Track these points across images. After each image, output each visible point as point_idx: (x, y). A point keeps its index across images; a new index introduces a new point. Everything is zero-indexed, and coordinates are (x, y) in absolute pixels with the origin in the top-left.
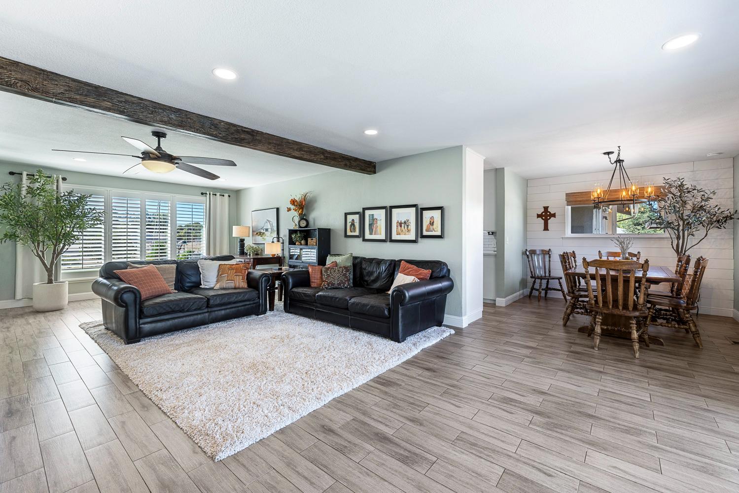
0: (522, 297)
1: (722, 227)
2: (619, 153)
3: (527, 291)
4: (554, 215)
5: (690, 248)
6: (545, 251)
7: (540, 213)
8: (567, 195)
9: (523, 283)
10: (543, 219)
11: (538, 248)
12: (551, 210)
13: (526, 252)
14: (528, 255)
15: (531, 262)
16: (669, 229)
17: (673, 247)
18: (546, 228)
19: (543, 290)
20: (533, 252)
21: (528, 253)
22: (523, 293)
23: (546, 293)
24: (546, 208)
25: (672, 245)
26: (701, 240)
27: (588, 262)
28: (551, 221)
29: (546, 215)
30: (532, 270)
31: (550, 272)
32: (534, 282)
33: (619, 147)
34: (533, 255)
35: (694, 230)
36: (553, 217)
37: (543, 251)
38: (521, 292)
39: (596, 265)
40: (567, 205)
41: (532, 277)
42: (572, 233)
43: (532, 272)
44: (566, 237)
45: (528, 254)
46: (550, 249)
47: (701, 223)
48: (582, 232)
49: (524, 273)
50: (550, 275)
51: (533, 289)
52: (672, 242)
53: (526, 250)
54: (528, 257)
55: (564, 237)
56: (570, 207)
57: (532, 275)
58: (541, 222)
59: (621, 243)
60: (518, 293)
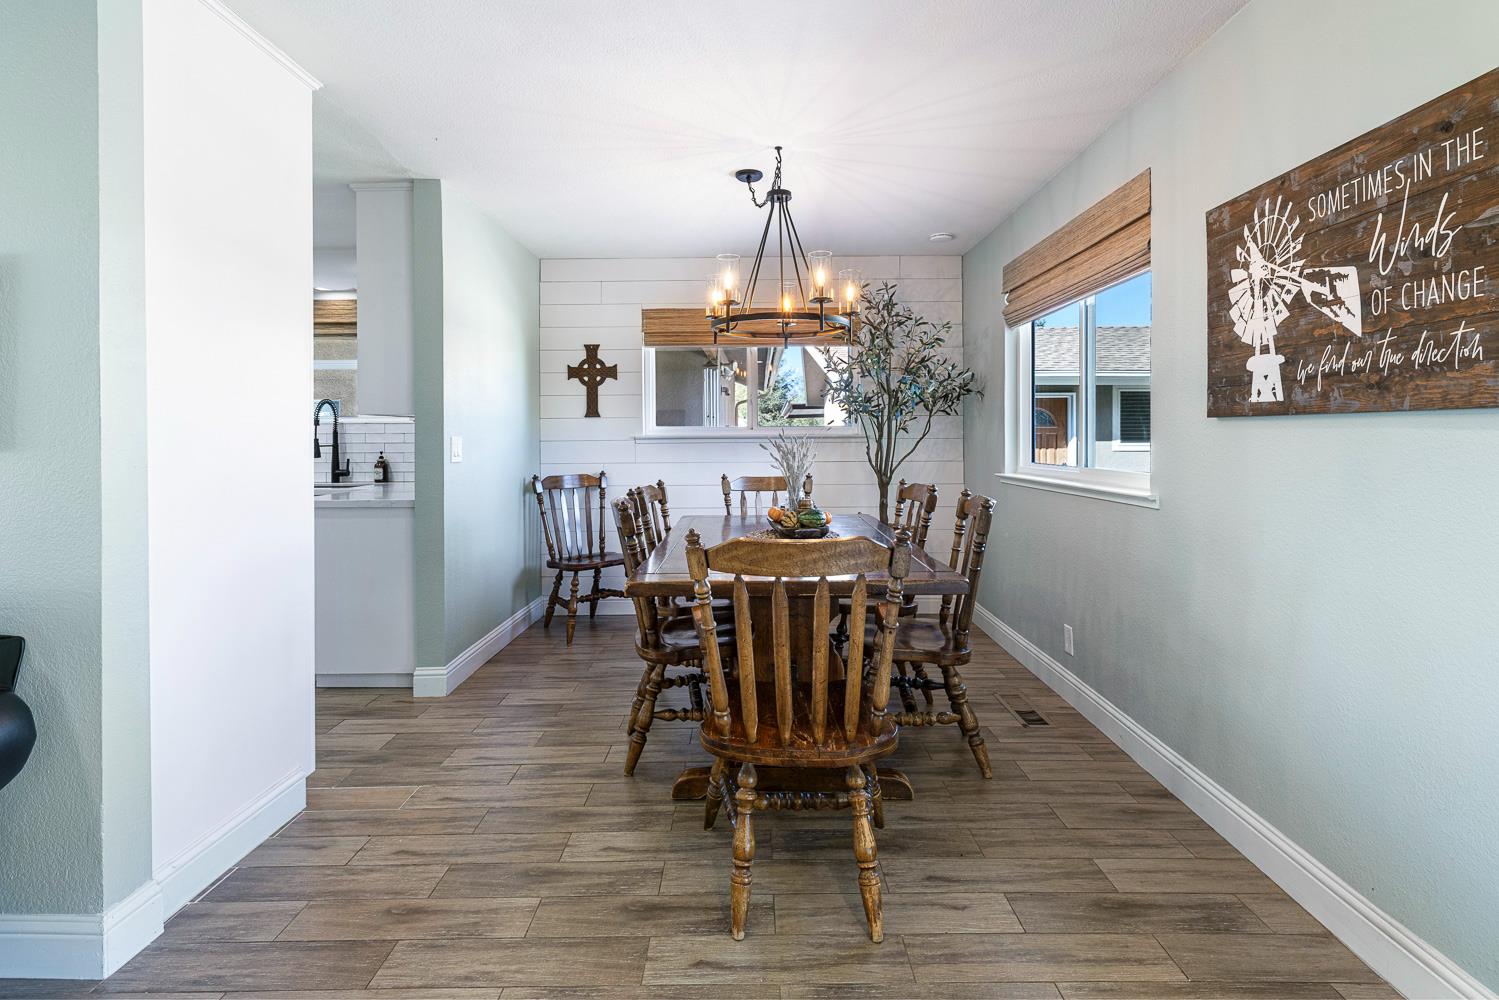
0: (522, 629)
1: (953, 413)
2: (778, 169)
3: (538, 606)
4: (612, 372)
5: (902, 460)
6: (589, 477)
7: (575, 364)
8: (647, 315)
9: (527, 583)
10: (583, 382)
11: (568, 472)
12: (606, 357)
13: (534, 484)
14: (539, 495)
15: (549, 516)
16: (866, 416)
17: (870, 461)
18: (592, 411)
19: (582, 600)
20: (554, 483)
21: (539, 489)
22: (527, 616)
23: (593, 609)
24: (592, 350)
25: (868, 454)
26: (918, 442)
27: (706, 552)
28: (606, 389)
29: (592, 371)
30: (554, 541)
31: (602, 540)
32: (560, 578)
33: (778, 149)
34: (555, 493)
35: (908, 418)
36: (610, 376)
37: (582, 478)
38: (519, 614)
39: (737, 565)
40: (646, 345)
41: (551, 565)
42: (658, 424)
43: (551, 547)
44: (644, 435)
45: (542, 490)
46: (602, 474)
47: (922, 400)
48: (682, 424)
49: (529, 552)
50: (602, 549)
51: (555, 599)
52: (868, 448)
53: (535, 478)
54: (540, 502)
55: (636, 436)
56: (652, 351)
57: (552, 556)
58: (578, 389)
59: (785, 456)
60: (508, 624)
